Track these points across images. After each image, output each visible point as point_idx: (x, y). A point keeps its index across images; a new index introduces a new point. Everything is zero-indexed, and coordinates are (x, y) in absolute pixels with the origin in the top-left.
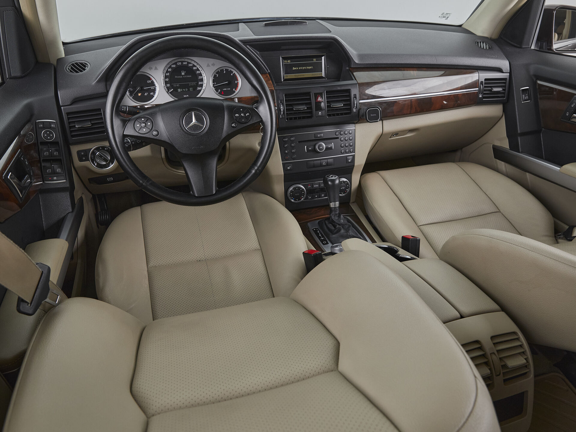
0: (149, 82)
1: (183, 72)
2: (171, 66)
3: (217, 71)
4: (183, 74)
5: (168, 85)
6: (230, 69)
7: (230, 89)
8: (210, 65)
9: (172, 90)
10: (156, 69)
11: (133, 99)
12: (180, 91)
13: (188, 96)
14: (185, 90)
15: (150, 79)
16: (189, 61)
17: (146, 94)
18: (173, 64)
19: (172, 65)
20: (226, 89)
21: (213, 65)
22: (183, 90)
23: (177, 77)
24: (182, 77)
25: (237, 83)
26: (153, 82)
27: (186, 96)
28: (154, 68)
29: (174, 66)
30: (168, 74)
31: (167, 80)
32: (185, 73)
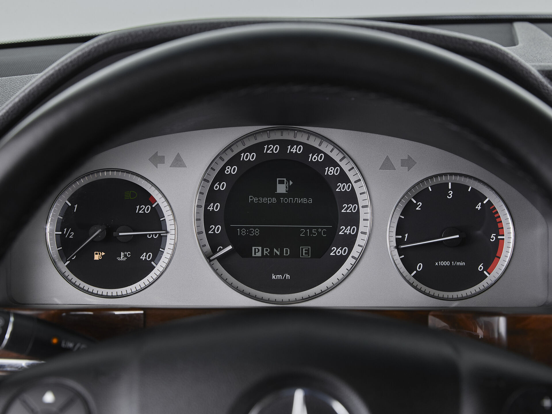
0: (145, 209)
1: (282, 182)
2: (238, 155)
3: (418, 189)
4: (281, 189)
5: (217, 229)
6: (472, 185)
7: (463, 264)
8: (397, 163)
9: (230, 247)
10: (178, 162)
11: (68, 273)
12: (259, 254)
13: (288, 276)
14: (282, 252)
15: (148, 198)
16: (314, 142)
17: (122, 258)
18: (249, 150)
19: (244, 151)
20: (447, 263)
21: (408, 163)
22: (272, 252)
23: (255, 199)
24: (274, 200)
25: (498, 245)
26: (157, 213)
27: (279, 276)
28: (169, 160)
29: (251, 157)
30: (222, 186)
31: (215, 207)
32: (290, 189)
